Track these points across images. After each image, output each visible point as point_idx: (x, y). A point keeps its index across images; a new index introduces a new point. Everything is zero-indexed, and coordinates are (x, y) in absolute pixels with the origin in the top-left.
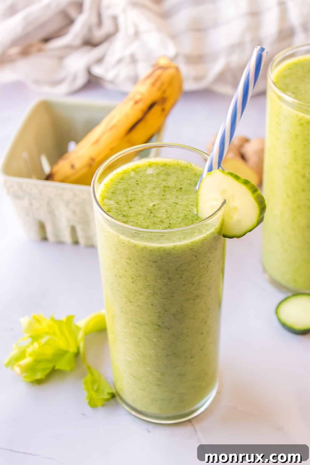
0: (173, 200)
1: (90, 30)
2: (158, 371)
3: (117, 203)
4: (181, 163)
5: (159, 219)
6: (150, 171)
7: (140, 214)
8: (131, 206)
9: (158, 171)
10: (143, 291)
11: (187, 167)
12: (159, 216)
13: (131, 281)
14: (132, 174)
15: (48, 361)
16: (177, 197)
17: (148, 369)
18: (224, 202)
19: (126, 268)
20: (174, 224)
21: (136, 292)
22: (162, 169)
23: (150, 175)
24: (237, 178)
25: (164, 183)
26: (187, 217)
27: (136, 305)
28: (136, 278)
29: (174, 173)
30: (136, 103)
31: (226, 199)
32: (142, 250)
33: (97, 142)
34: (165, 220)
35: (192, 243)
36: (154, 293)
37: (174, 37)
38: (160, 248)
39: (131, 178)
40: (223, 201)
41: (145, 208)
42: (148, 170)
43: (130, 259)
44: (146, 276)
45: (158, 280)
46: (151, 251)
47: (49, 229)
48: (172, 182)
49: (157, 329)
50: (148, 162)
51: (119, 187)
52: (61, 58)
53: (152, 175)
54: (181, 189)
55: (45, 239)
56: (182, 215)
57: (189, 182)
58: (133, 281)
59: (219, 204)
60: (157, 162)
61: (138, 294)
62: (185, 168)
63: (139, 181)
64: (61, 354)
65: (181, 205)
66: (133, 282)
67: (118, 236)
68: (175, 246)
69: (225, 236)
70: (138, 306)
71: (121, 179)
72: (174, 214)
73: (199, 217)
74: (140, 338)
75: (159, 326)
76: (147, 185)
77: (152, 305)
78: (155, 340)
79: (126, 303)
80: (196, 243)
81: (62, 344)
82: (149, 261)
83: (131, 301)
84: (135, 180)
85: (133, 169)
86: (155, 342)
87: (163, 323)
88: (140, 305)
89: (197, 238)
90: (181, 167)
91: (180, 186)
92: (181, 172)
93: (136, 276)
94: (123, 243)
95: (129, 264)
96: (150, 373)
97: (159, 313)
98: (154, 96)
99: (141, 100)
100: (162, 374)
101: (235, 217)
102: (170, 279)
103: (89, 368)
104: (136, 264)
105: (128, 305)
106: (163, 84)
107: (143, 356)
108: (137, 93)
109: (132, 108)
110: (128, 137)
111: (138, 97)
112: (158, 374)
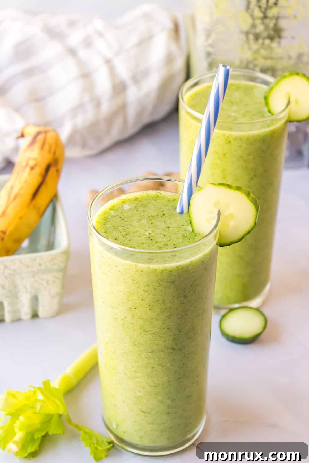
0: (163, 225)
2: (169, 398)
3: (115, 239)
4: (150, 194)
5: (163, 244)
6: (126, 207)
7: (143, 243)
8: (129, 239)
9: (134, 205)
10: (160, 316)
11: (158, 196)
12: (160, 240)
13: (148, 309)
14: (112, 213)
16: (165, 222)
17: (160, 398)
18: (219, 213)
19: (143, 297)
20: (178, 244)
21: (152, 319)
22: (136, 202)
23: (128, 210)
24: (229, 186)
25: (146, 213)
26: (185, 236)
27: (151, 333)
28: (153, 304)
29: (149, 203)
30: (32, 168)
31: (220, 209)
32: (162, 273)
34: (167, 243)
36: (171, 315)
38: (179, 266)
39: (114, 216)
41: (143, 237)
42: (124, 206)
43: (148, 286)
44: (163, 299)
45: (175, 301)
46: (170, 272)
48: (152, 211)
49: (171, 353)
50: (120, 200)
51: (109, 226)
54: (164, 215)
56: (180, 236)
57: (167, 208)
58: (150, 308)
60: (128, 198)
61: (154, 320)
62: (156, 197)
63: (122, 217)
64: (48, 419)
65: (173, 228)
66: (150, 310)
67: (136, 265)
68: (191, 261)
69: (221, 246)
70: (154, 333)
71: (105, 220)
72: (172, 236)
73: (196, 234)
74: (153, 368)
75: (173, 349)
76: (132, 219)
77: (168, 328)
78: (169, 365)
80: (207, 255)
82: (168, 282)
83: (147, 330)
84: (118, 217)
85: (110, 209)
86: (168, 367)
87: (177, 344)
88: (156, 332)
90: (152, 197)
91: (162, 213)
92: (154, 201)
93: (154, 302)
94: (142, 271)
95: (147, 291)
96: (161, 402)
97: (174, 335)
98: (47, 158)
99: (36, 165)
100: (173, 400)
101: (232, 224)
102: (185, 297)
103: (77, 426)
104: (155, 289)
105: (143, 335)
106: (50, 146)
107: (155, 386)
108: (29, 159)
109: (29, 174)
110: (34, 202)
111: (32, 163)
112: (169, 402)
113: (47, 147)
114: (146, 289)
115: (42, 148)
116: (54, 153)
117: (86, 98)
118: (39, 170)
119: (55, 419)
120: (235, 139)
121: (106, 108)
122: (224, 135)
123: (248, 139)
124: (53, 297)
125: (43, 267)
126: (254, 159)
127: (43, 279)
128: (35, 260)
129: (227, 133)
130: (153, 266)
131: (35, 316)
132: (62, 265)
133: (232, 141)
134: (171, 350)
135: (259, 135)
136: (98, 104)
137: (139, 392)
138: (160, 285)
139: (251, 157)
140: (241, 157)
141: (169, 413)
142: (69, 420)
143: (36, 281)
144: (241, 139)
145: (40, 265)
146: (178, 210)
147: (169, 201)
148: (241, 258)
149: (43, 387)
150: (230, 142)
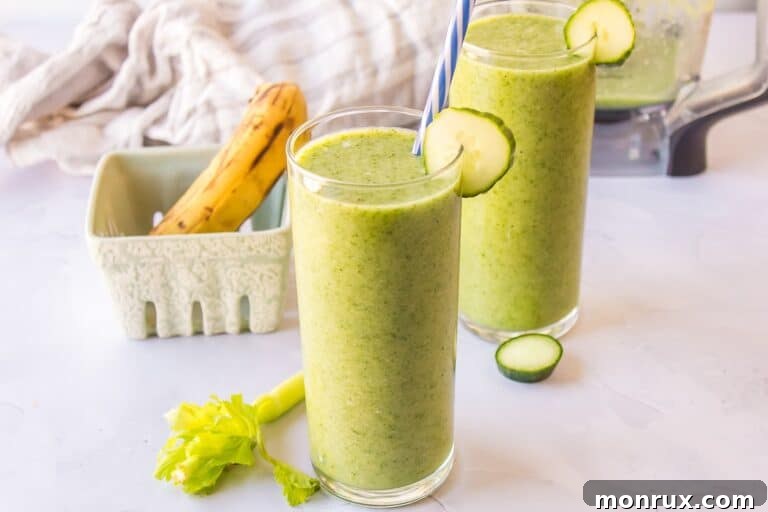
0: (389, 166)
1: (139, 82)
2: (390, 413)
4: (382, 132)
6: (346, 144)
9: (356, 143)
10: (374, 283)
11: (391, 135)
13: (357, 271)
14: (326, 149)
15: (217, 458)
16: (392, 163)
18: (462, 149)
19: (350, 253)
21: (363, 286)
22: (359, 141)
24: (475, 112)
25: (370, 153)
27: (363, 308)
28: (363, 264)
29: (377, 142)
30: (256, 127)
31: (463, 144)
33: (212, 184)
35: (434, 200)
36: (388, 282)
37: (262, 72)
40: (459, 147)
41: (359, 177)
42: (343, 144)
43: (357, 236)
44: (378, 258)
47: (161, 315)
48: (379, 149)
49: (391, 341)
52: (101, 127)
53: (347, 148)
54: (393, 155)
55: (153, 335)
57: (400, 148)
58: (359, 270)
59: (456, 152)
61: (366, 289)
63: (337, 155)
64: (235, 442)
66: (359, 272)
67: (340, 205)
68: (415, 206)
69: (465, 196)
70: (366, 309)
74: (367, 362)
75: (394, 336)
77: (385, 303)
78: (388, 361)
79: (349, 310)
81: (236, 428)
83: (357, 303)
84: (332, 154)
87: (398, 330)
88: (369, 307)
89: (439, 194)
93: (365, 261)
94: (348, 214)
95: (355, 245)
96: (380, 418)
97: (395, 313)
98: (278, 116)
99: (261, 123)
100: (396, 417)
101: (478, 165)
102: (408, 257)
103: (274, 462)
104: (366, 241)
105: (352, 311)
106: (285, 102)
107: (371, 392)
108: (254, 116)
109: (251, 135)
110: (254, 172)
111: (257, 121)
112: (391, 418)
113: (280, 102)
114: (354, 240)
115: (274, 103)
116: (289, 111)
117: (358, 63)
118: (265, 131)
119: (245, 445)
120: (515, 79)
121: (384, 78)
122: (500, 73)
123: (532, 80)
124: (269, 301)
125: (254, 253)
126: (542, 109)
127: (255, 272)
128: (243, 241)
129: (505, 70)
130: (363, 207)
131: (245, 329)
132: (282, 253)
133: (511, 82)
134: (390, 338)
135: (547, 76)
136: (375, 73)
137: (350, 399)
138: (373, 236)
139: (538, 108)
140: (525, 106)
141: (391, 437)
142: (264, 451)
143: (245, 274)
144: (523, 80)
145: (250, 249)
146: (414, 151)
147: (405, 140)
148: (530, 259)
149: (230, 401)
150: (508, 83)
